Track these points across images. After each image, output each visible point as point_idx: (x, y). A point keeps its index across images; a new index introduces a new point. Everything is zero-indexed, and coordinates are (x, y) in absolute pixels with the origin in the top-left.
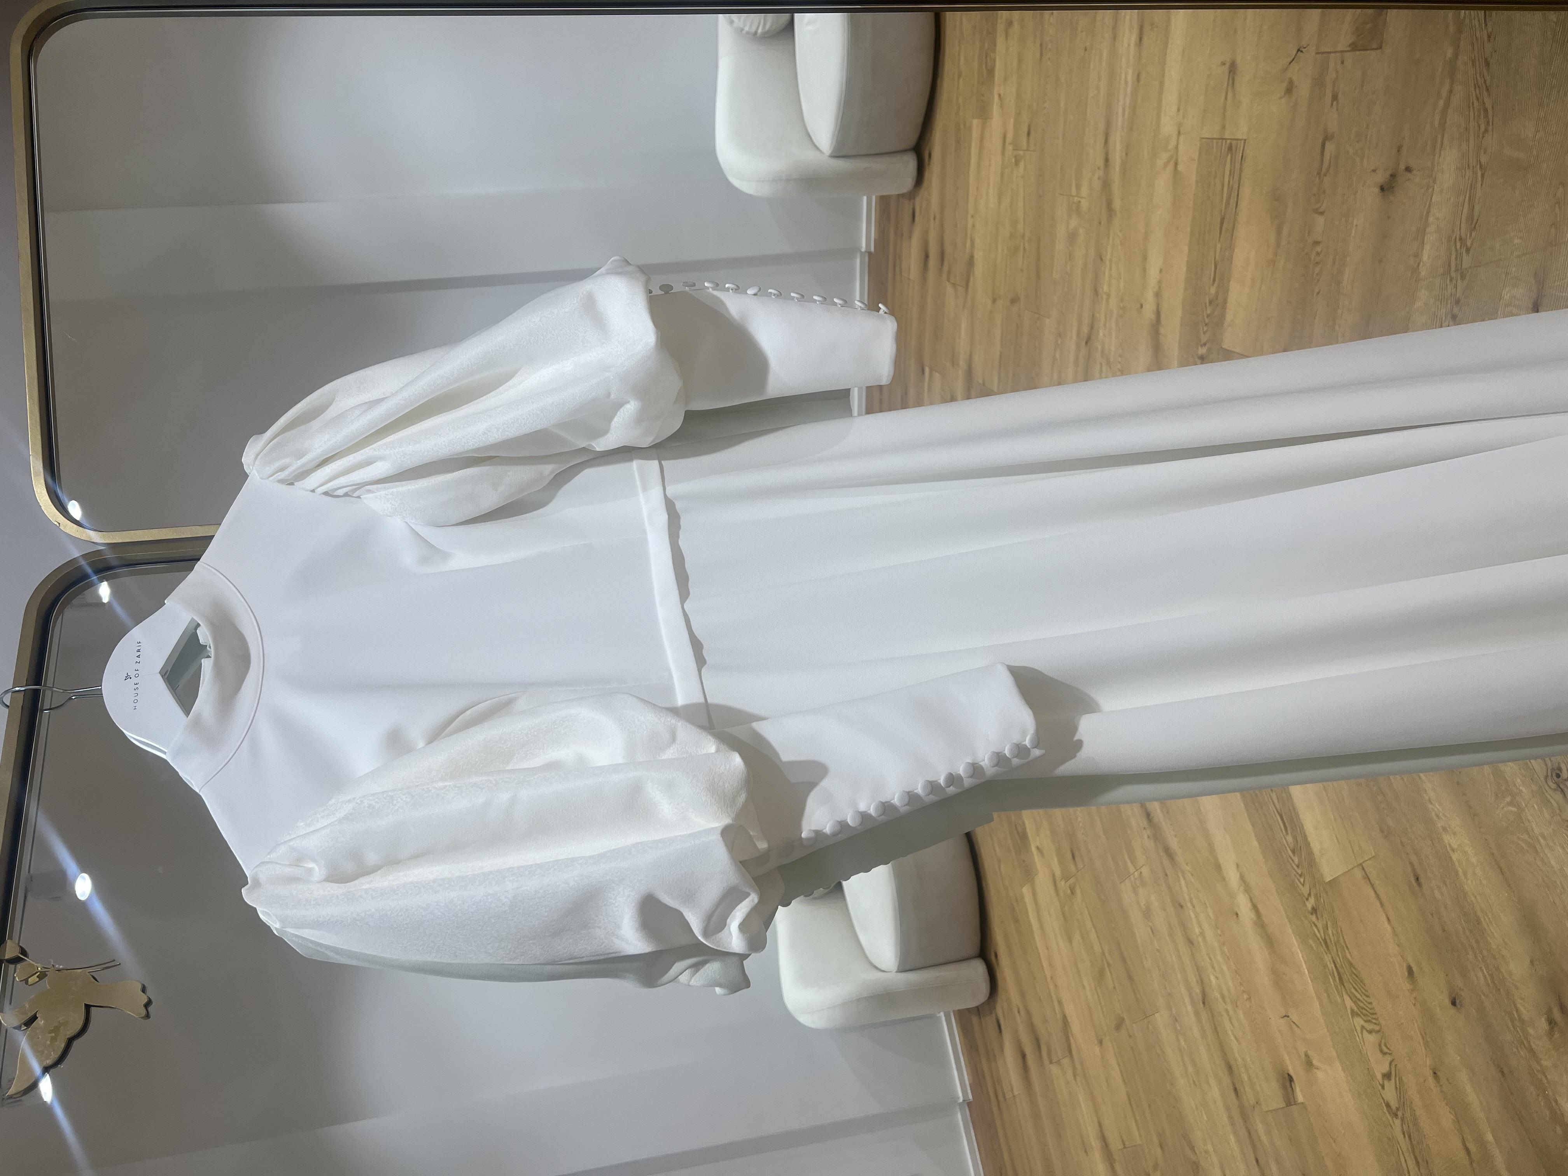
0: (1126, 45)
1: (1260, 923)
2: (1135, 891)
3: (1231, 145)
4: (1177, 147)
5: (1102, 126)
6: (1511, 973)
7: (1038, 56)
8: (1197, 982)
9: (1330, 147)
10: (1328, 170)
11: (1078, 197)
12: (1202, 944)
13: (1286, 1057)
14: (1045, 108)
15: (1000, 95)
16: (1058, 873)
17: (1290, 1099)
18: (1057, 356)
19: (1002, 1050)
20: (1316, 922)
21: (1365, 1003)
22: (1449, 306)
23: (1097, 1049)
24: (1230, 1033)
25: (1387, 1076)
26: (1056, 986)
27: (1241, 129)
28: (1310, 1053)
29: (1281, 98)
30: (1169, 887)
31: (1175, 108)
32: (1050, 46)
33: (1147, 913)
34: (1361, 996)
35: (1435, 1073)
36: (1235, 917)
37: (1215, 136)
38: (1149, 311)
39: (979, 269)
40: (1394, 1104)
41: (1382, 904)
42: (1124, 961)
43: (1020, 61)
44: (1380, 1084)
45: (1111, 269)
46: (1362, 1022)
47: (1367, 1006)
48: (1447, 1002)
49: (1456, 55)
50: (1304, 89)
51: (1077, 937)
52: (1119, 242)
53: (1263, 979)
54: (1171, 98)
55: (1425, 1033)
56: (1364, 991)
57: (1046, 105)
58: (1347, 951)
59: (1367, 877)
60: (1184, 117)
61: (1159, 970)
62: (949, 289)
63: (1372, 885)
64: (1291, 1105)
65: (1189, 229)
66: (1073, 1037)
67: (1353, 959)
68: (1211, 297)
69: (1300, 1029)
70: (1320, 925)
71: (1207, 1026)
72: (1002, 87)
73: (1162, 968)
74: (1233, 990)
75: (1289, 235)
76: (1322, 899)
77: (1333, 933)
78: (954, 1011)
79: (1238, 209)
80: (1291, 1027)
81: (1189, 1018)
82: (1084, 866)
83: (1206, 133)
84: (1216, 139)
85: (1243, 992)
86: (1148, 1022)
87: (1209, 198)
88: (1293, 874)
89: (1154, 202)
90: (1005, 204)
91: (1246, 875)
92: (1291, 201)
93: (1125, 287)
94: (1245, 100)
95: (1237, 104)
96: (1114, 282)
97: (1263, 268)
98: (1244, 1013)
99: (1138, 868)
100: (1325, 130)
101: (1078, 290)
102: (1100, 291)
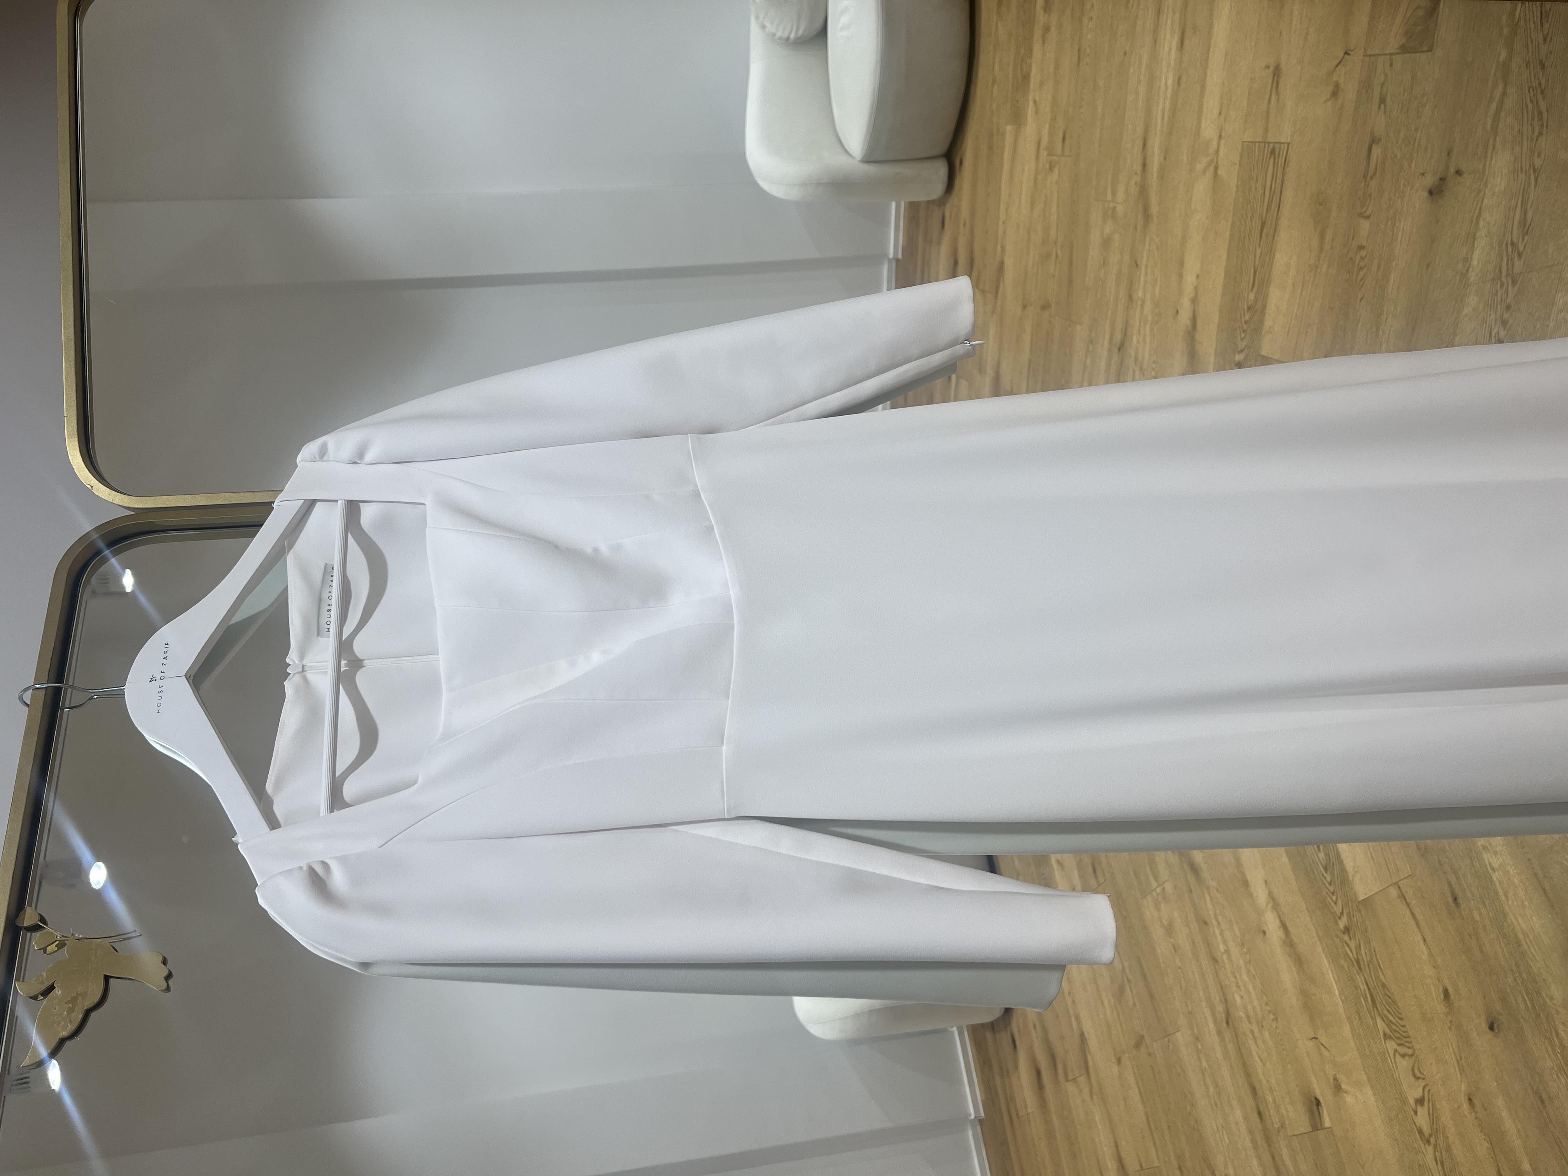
0: (1167, 49)
1: (1289, 943)
2: (1157, 907)
3: (1274, 148)
4: (1217, 152)
5: (1140, 130)
6: (1551, 998)
7: (1075, 61)
8: (1221, 1000)
9: (1377, 151)
10: (1375, 173)
11: (1113, 202)
12: (1226, 961)
13: (1313, 1079)
14: (1082, 113)
15: (1035, 101)
17: (1316, 1124)
18: (1089, 362)
19: (1016, 1067)
20: (1348, 941)
21: (1399, 1026)
22: (1499, 312)
23: (1115, 1068)
24: (1255, 1054)
25: (1420, 1101)
26: (1074, 1002)
27: (1284, 133)
28: (1338, 1075)
29: (1326, 101)
30: (1193, 904)
31: (1216, 112)
32: (1088, 51)
33: (1169, 930)
34: (1395, 1019)
35: (1470, 1099)
36: (1262, 935)
37: (1258, 140)
38: (1185, 317)
39: (1009, 275)
40: (1426, 1130)
41: (1418, 925)
42: (1145, 977)
43: (1057, 66)
44: (1413, 1109)
45: (1146, 274)
46: (1395, 1046)
47: (1400, 1029)
48: (1485, 1026)
49: (1510, 57)
50: (1350, 92)
52: (1155, 247)
53: (1291, 999)
54: (1212, 104)
55: (1461, 1058)
56: (1396, 1012)
57: (1082, 110)
58: (1380, 972)
59: (1402, 896)
60: (1225, 120)
61: (1181, 987)
63: (1408, 905)
64: (1317, 1130)
65: (1228, 233)
66: (1090, 1054)
67: (1385, 979)
68: (1250, 303)
69: (1329, 1051)
70: (1352, 944)
71: (1230, 1046)
72: (1038, 92)
73: (1183, 986)
74: (1258, 1010)
75: (1333, 240)
76: (1355, 918)
77: (1366, 953)
78: (967, 1026)
79: (1279, 214)
80: (1319, 1049)
81: (1211, 1037)
82: (1105, 880)
83: (1248, 137)
84: (1259, 142)
85: (1270, 1012)
86: (1169, 1041)
87: (1250, 202)
88: (1324, 892)
89: (1193, 207)
90: (1038, 209)
91: (1275, 891)
92: (1335, 205)
93: (1160, 292)
94: (1289, 103)
95: (1281, 108)
96: (1149, 288)
97: (1304, 273)
98: (1270, 1034)
99: (1160, 883)
100: (1372, 133)
101: (1112, 296)
102: (1135, 297)
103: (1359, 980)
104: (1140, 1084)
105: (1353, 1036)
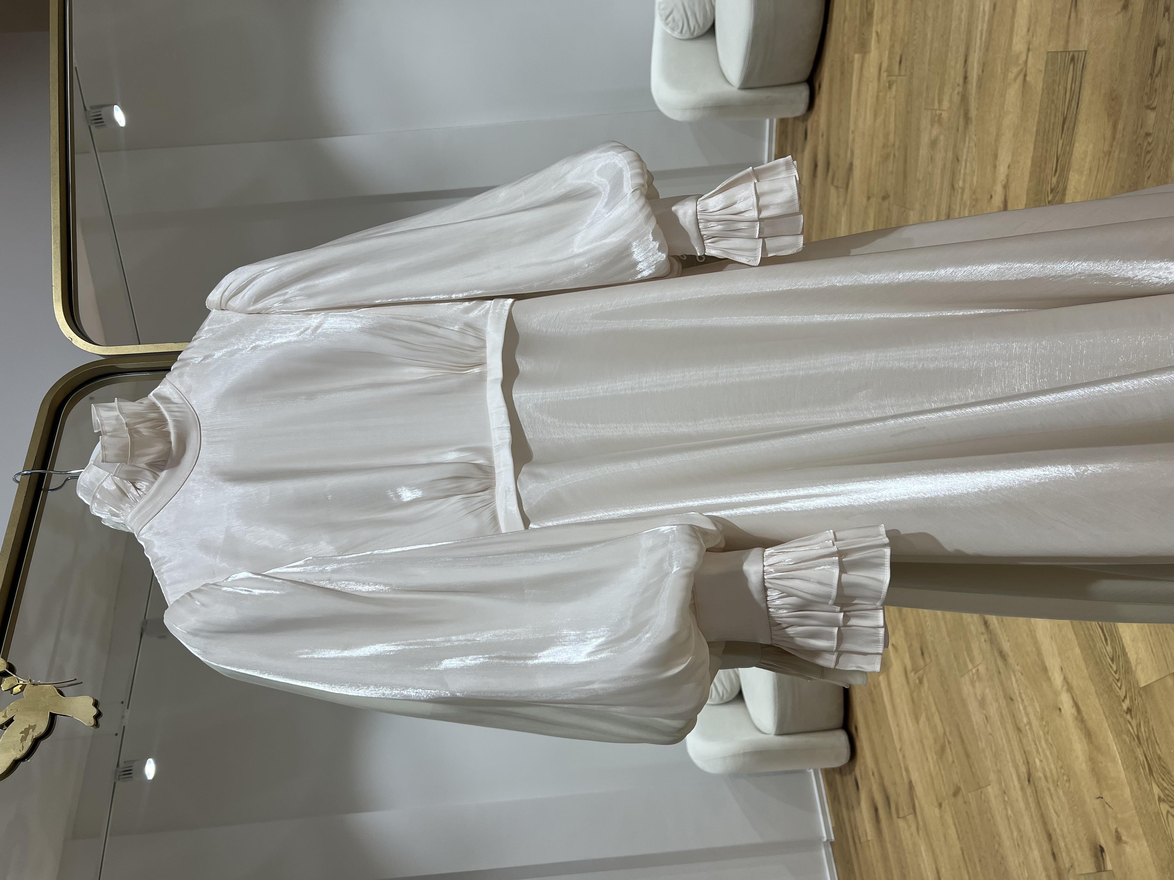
1: (1080, 719)
2: (973, 683)
3: (1073, 56)
4: (1026, 62)
5: (962, 49)
8: (1024, 762)
9: (1162, 53)
10: (1160, 72)
11: (939, 110)
12: (1029, 731)
13: (1098, 830)
14: (915, 39)
15: (877, 33)
16: (909, 666)
17: (1100, 866)
19: (859, 803)
20: (1130, 720)
23: (937, 810)
24: (1051, 807)
26: (904, 756)
27: (1082, 43)
28: (1119, 829)
29: (1118, 13)
30: (1002, 683)
31: (1025, 30)
33: (982, 703)
34: (1168, 785)
36: (1058, 711)
37: (1060, 50)
38: (998, 198)
39: (857, 173)
42: (962, 740)
43: (895, 3)
45: (966, 167)
46: (1168, 808)
51: (923, 719)
52: (973, 144)
53: (1081, 764)
54: (1021, 23)
56: (1170, 780)
57: (915, 37)
58: (1157, 747)
60: (1033, 36)
61: (992, 750)
62: (833, 191)
64: (1101, 871)
65: (1035, 129)
66: (917, 799)
67: (1161, 752)
68: (1053, 186)
69: (1113, 810)
70: (1134, 723)
71: (1031, 800)
72: (879, 26)
73: (994, 748)
74: (1054, 771)
75: (1124, 129)
76: (1136, 701)
77: (1145, 731)
78: (821, 769)
79: (1078, 109)
80: (1104, 807)
81: (1016, 791)
82: (931, 661)
83: (1052, 48)
84: (1061, 52)
85: (1064, 774)
86: (981, 792)
87: (1053, 102)
88: (1111, 679)
89: (1005, 110)
90: (880, 120)
91: (1069, 676)
92: (1126, 100)
93: (977, 181)
94: (1086, 19)
95: (1079, 22)
96: (968, 178)
97: (1099, 158)
98: (1064, 792)
99: (975, 665)
100: (1158, 37)
101: (938, 186)
102: (956, 186)
104: (957, 824)
105: (1132, 797)
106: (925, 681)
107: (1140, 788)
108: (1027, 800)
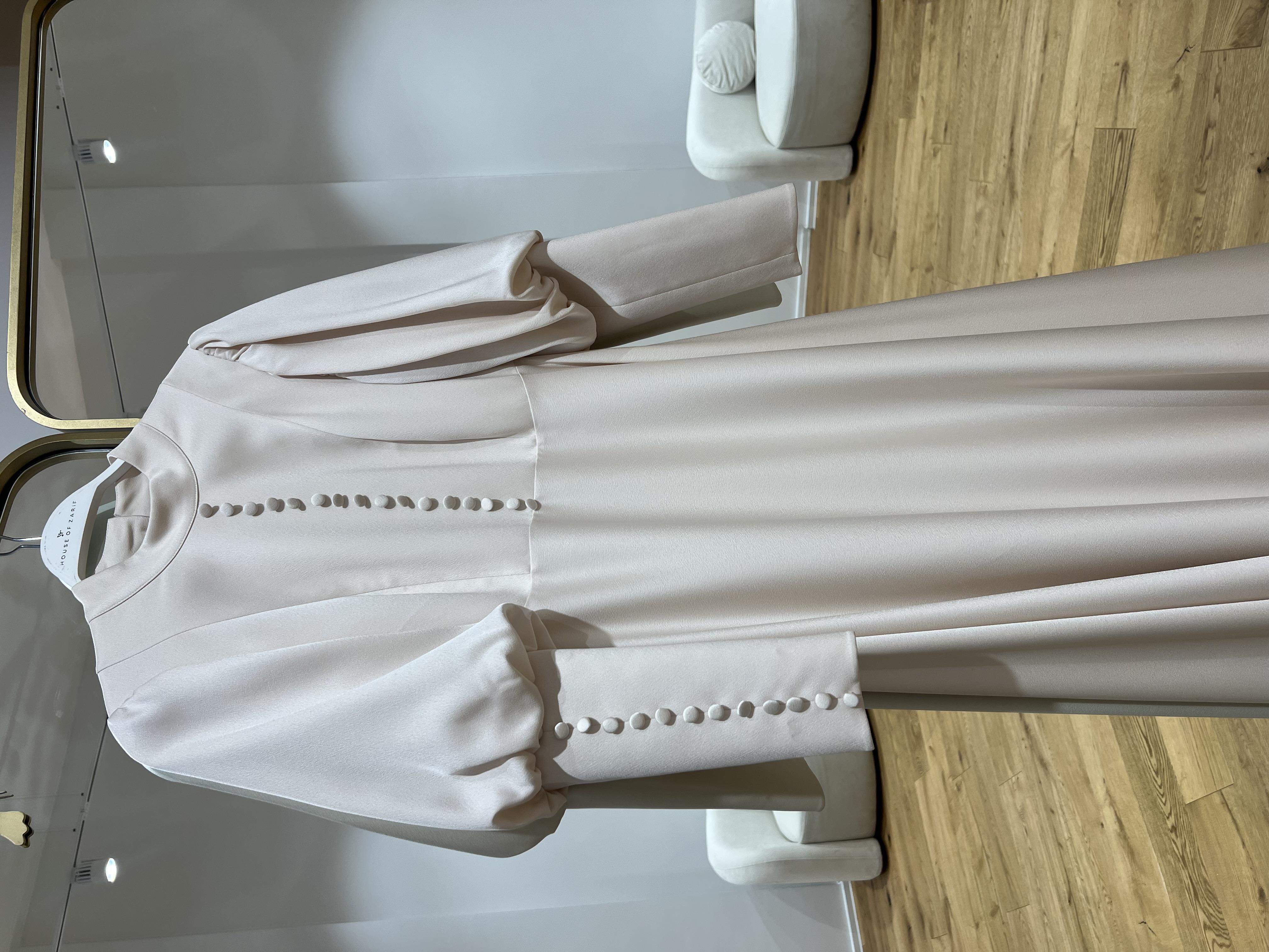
0: (1032, 51)
1: (1123, 835)
2: (1012, 793)
3: (1122, 134)
4: (1074, 137)
5: (1009, 120)
7: (956, 63)
8: (1064, 880)
9: (1212, 134)
10: (1210, 154)
11: (985, 181)
12: (1070, 847)
14: (960, 108)
15: (922, 98)
16: (947, 772)
19: (891, 921)
20: (1175, 839)
21: (1218, 919)
23: (974, 931)
24: (1092, 931)
26: (940, 871)
27: (1131, 121)
29: (1169, 92)
30: (1042, 793)
31: (1073, 104)
32: (966, 55)
33: (1022, 815)
36: (1100, 826)
37: (1109, 126)
39: (900, 244)
41: (1238, 830)
42: (1000, 855)
43: (941, 68)
45: (1011, 243)
46: (1213, 936)
47: (1219, 922)
50: (1189, 83)
51: (961, 830)
52: (1019, 220)
53: (1124, 885)
54: (1070, 96)
56: (1217, 908)
57: (961, 105)
58: (1203, 870)
59: (1225, 803)
60: (1081, 110)
61: (1032, 867)
62: (875, 260)
63: (1230, 811)
65: (1081, 207)
66: (952, 917)
67: (1208, 876)
69: (1156, 935)
70: (1179, 842)
71: (1072, 923)
72: (925, 90)
73: (1033, 865)
74: (1096, 892)
75: (1172, 213)
76: (1182, 819)
77: (1190, 851)
78: (852, 882)
79: (1125, 189)
81: (1056, 913)
82: (970, 767)
83: (1100, 124)
84: (1109, 129)
85: (1105, 896)
86: (1020, 912)
87: (1101, 181)
88: (1155, 794)
89: (1051, 185)
90: (924, 189)
91: (1112, 790)
92: (1175, 182)
93: (1023, 258)
94: (1136, 95)
95: (1128, 99)
96: (1013, 254)
97: (1147, 241)
98: (1105, 915)
99: (1015, 774)
100: (1208, 119)
101: (982, 261)
102: (1001, 262)
103: (1184, 874)
104: (994, 946)
105: (1177, 925)
106: (963, 788)
107: (1185, 913)
108: (1067, 923)
